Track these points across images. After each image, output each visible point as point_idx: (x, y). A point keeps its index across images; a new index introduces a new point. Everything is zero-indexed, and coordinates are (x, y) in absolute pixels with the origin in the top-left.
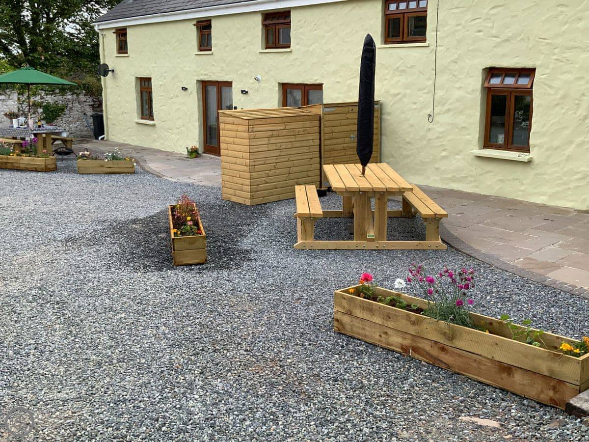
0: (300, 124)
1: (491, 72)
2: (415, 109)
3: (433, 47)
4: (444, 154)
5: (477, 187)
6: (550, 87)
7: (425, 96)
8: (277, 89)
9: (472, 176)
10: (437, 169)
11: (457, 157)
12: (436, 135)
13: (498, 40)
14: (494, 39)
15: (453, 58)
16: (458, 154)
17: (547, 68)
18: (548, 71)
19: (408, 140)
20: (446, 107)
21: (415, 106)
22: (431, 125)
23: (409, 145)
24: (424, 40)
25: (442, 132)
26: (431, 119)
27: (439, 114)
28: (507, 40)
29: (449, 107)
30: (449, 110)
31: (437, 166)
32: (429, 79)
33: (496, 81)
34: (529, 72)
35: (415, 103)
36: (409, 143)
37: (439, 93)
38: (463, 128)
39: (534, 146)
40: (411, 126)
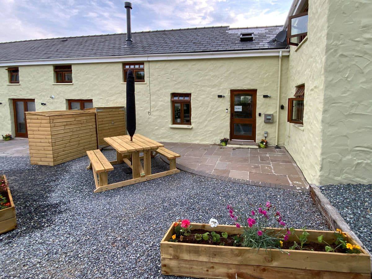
0: (84, 118)
1: (174, 95)
2: (142, 110)
3: (148, 84)
4: (157, 128)
5: (171, 140)
6: (198, 100)
7: (146, 104)
8: (65, 102)
9: (169, 136)
10: (154, 134)
11: (162, 129)
12: (153, 120)
13: (176, 82)
14: (174, 82)
15: (157, 89)
16: (163, 127)
17: (196, 93)
18: (196, 94)
19: (140, 123)
20: (156, 109)
21: (142, 109)
22: (150, 116)
23: (140, 125)
24: (144, 81)
25: (155, 119)
26: (150, 114)
27: (152, 112)
28: (180, 83)
29: (157, 109)
30: (157, 110)
31: (154, 133)
32: (147, 97)
33: (176, 98)
34: (189, 95)
35: (142, 107)
36: (140, 124)
37: (153, 103)
38: (164, 117)
39: (193, 122)
40: (141, 117)
